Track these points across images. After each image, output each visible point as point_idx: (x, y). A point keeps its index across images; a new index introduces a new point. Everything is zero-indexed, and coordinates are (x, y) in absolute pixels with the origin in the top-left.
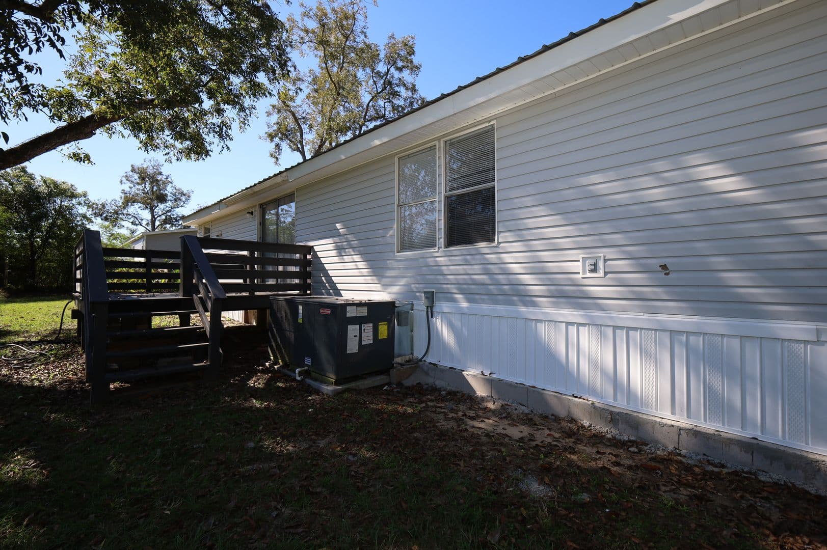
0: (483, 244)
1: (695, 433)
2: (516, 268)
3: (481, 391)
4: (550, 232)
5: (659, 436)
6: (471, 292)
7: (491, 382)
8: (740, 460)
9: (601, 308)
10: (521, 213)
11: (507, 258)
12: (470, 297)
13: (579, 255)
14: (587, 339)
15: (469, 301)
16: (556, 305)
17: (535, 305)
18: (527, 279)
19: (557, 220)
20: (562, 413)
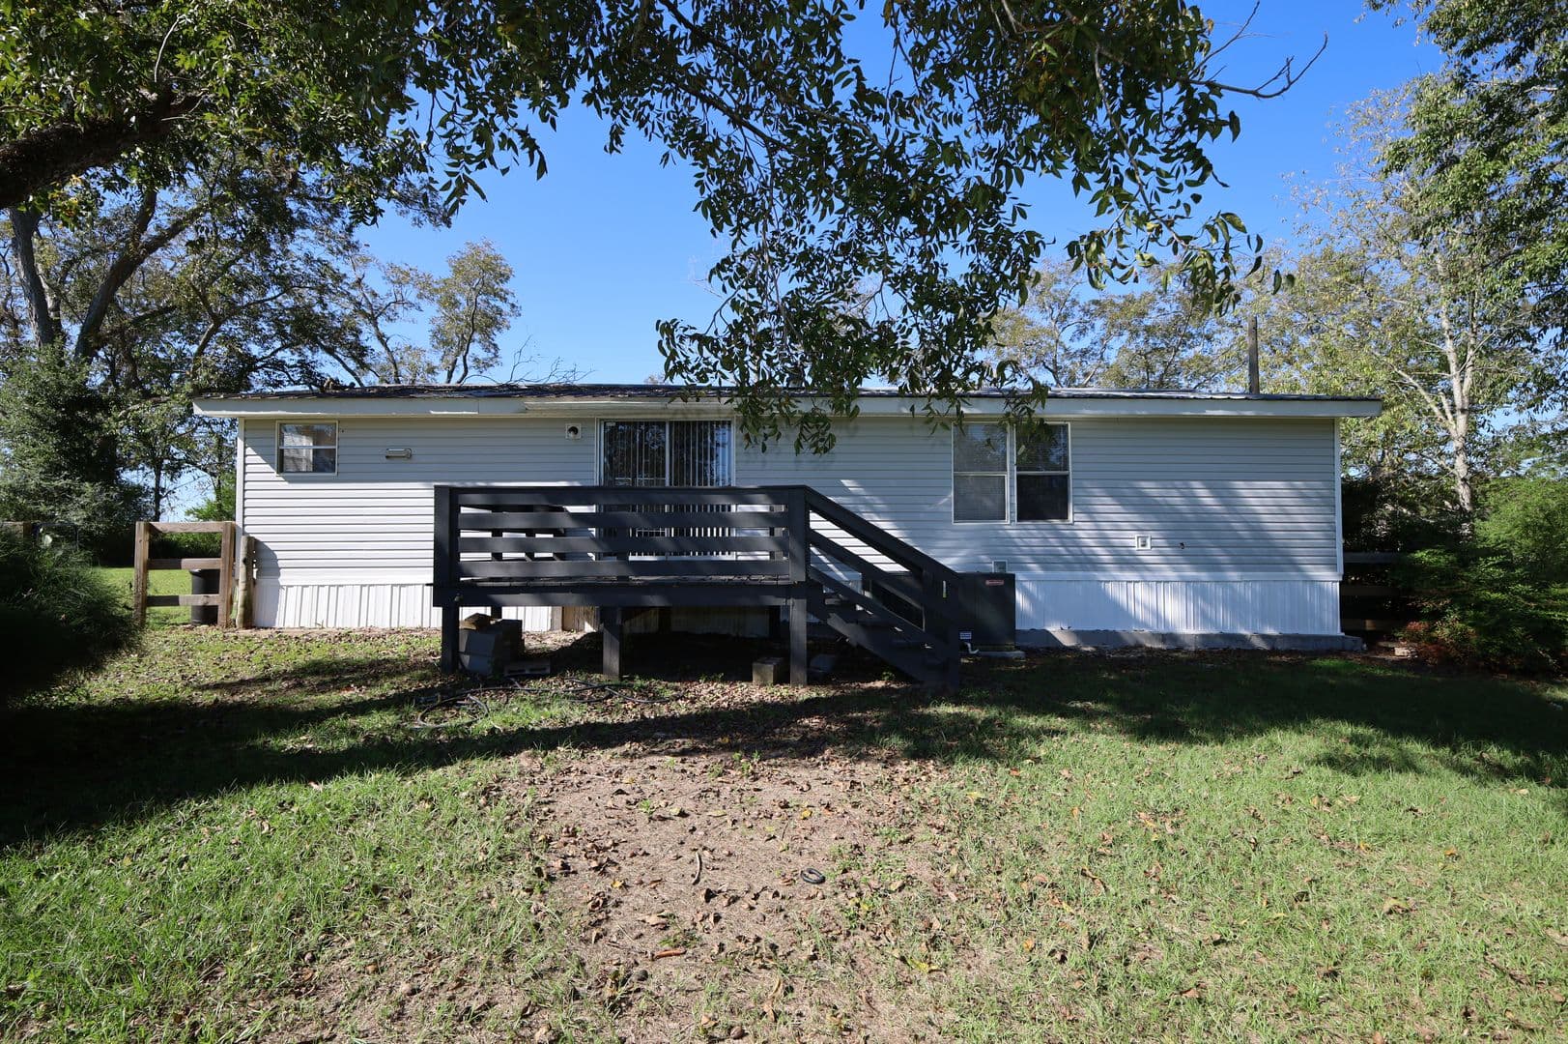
0: (1056, 521)
1: (1203, 636)
2: (1090, 542)
3: (1067, 641)
4: (1114, 517)
5: (1187, 641)
6: (1047, 561)
7: (1079, 634)
8: (1222, 644)
9: (1148, 570)
10: (1094, 500)
11: (1081, 534)
12: (1045, 565)
13: (1136, 534)
14: (1141, 591)
15: (1045, 569)
16: (1122, 570)
17: (1104, 570)
18: (1099, 550)
19: (1119, 508)
20: (1131, 643)
